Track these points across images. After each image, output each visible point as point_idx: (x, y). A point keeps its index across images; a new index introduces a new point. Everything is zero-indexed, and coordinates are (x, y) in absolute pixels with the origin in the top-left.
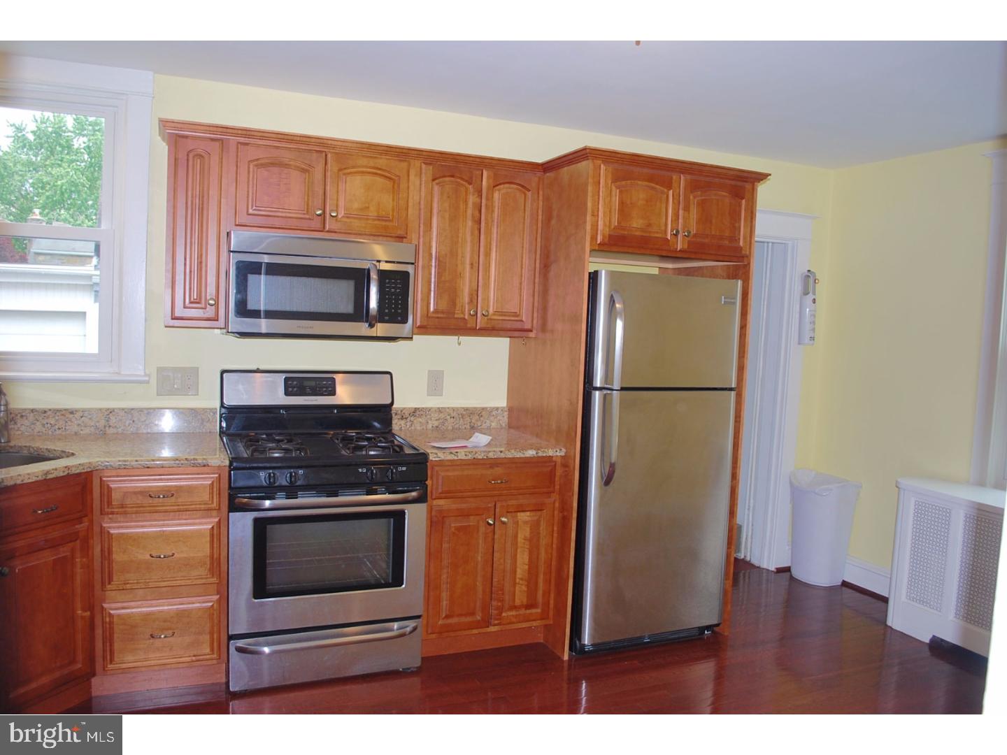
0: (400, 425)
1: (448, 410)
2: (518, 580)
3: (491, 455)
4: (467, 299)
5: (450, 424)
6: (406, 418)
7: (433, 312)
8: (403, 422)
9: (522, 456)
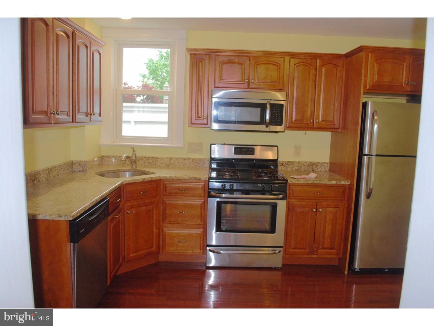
0: (281, 168)
1: (302, 163)
2: (326, 237)
3: (315, 182)
4: (309, 115)
5: (303, 168)
6: (284, 165)
7: (294, 121)
8: (282, 167)
9: (330, 183)
